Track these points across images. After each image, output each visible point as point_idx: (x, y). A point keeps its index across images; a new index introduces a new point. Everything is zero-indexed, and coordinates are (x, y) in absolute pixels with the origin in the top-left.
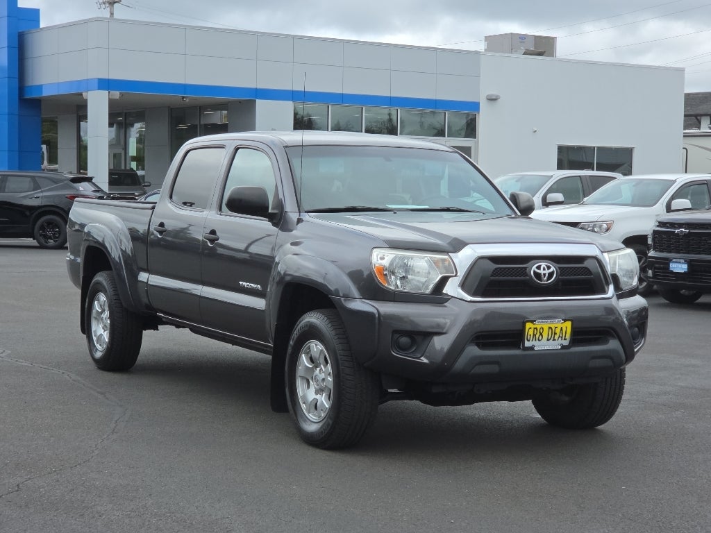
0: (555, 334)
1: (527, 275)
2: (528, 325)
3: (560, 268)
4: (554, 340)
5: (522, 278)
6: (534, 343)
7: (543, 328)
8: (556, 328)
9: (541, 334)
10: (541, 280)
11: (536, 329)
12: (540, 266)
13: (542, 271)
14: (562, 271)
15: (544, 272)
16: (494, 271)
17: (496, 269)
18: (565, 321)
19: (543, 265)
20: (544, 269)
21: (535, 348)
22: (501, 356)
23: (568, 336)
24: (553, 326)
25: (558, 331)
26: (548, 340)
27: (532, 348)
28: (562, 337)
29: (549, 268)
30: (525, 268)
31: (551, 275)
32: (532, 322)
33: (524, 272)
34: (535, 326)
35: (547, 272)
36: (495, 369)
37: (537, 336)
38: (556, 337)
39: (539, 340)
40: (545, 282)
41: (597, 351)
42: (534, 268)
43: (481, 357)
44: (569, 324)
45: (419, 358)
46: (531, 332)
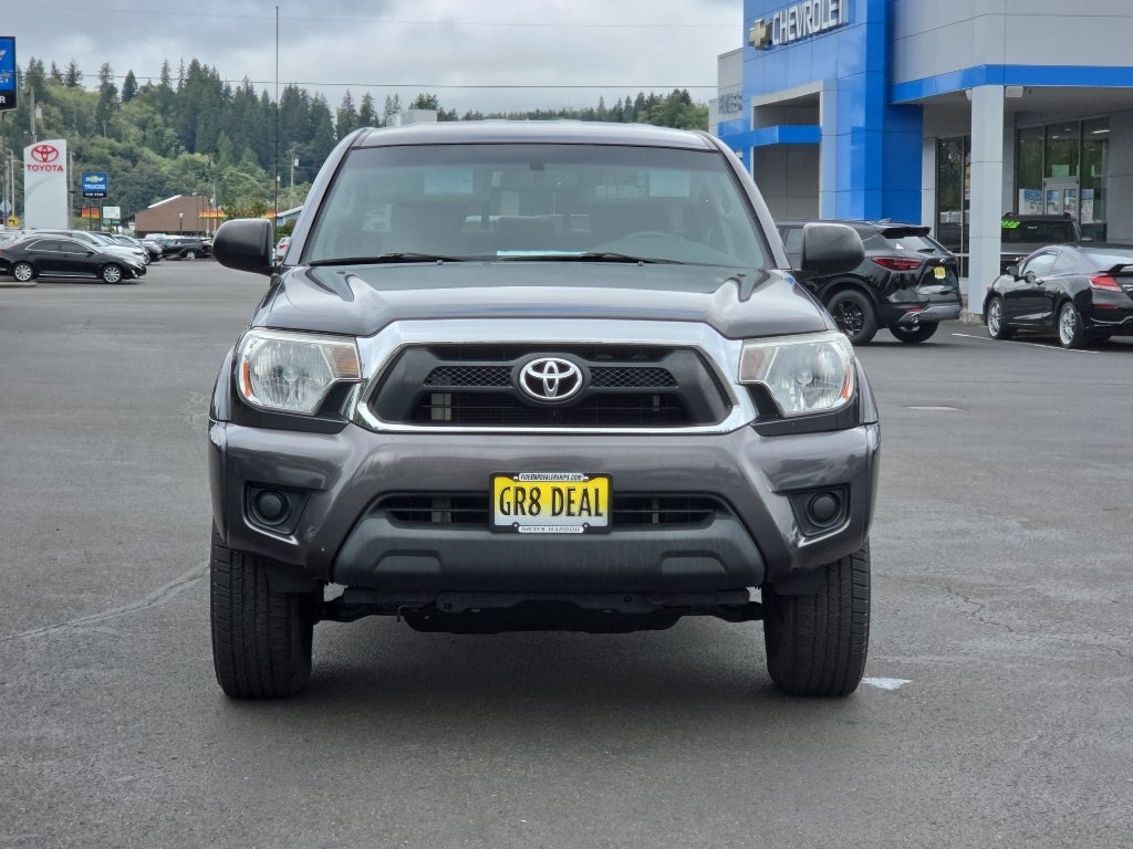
0: (570, 502)
1: (509, 383)
2: (500, 483)
3: (593, 369)
4: (569, 514)
5: (499, 388)
6: (520, 518)
7: (538, 490)
8: (569, 490)
9: (534, 502)
10: (542, 393)
11: (523, 490)
12: (544, 364)
13: (545, 376)
14: (596, 376)
15: (551, 376)
16: (433, 372)
17: (439, 369)
18: (592, 477)
19: (551, 362)
20: (551, 371)
21: (520, 530)
22: (441, 541)
23: (604, 508)
24: (564, 487)
25: (577, 496)
26: (554, 514)
27: (512, 529)
28: (589, 510)
29: (563, 368)
30: (509, 369)
31: (566, 384)
32: (510, 476)
33: (505, 376)
34: (519, 485)
35: (557, 376)
36: (430, 565)
37: (526, 505)
38: (575, 508)
39: (531, 513)
40: (551, 396)
41: (675, 542)
42: (528, 369)
43: (393, 540)
44: (602, 485)
45: (287, 536)
46: (509, 497)
